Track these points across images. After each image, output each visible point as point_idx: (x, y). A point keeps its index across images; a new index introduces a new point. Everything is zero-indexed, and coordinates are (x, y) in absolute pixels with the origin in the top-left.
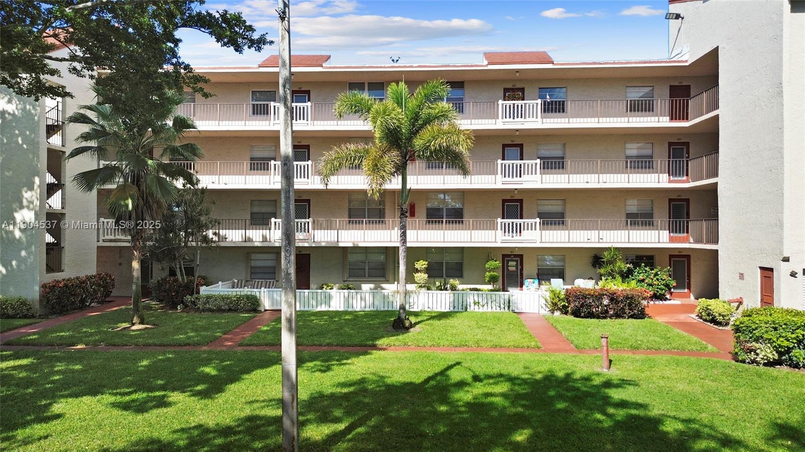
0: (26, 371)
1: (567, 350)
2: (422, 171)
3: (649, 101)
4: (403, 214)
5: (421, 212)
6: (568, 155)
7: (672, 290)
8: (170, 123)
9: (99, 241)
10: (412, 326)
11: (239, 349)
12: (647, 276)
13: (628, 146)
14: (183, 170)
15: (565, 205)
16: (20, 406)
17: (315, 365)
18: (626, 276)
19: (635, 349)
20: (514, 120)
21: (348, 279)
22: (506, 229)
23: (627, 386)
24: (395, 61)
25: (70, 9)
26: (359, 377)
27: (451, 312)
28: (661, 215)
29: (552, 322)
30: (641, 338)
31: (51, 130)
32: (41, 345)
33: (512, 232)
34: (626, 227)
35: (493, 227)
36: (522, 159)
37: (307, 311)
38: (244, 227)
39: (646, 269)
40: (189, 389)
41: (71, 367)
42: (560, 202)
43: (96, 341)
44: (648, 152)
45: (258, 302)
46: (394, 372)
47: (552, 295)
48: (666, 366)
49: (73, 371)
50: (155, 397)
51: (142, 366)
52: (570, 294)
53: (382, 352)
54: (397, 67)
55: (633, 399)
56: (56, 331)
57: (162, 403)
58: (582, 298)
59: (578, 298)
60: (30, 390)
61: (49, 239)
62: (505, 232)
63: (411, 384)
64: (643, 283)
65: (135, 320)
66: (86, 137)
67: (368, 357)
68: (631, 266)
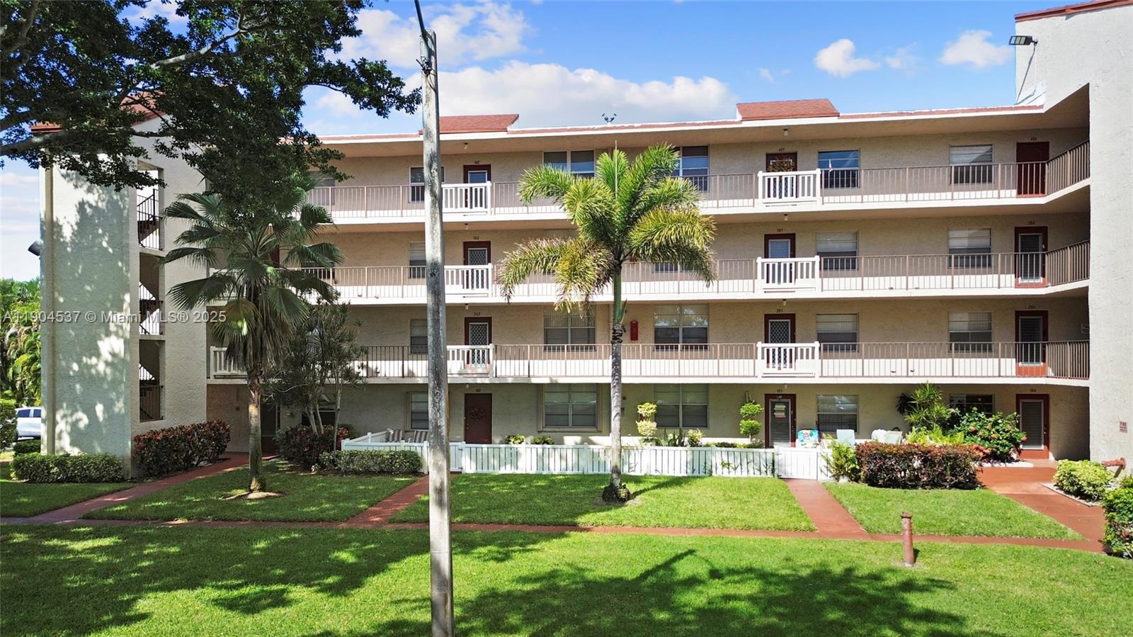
0: (107, 554)
1: (854, 534)
2: (648, 275)
3: (985, 167)
4: (616, 338)
5: (647, 334)
6: (861, 249)
7: (1021, 447)
8: (296, 215)
9: (208, 378)
10: (630, 496)
11: (389, 528)
12: (981, 426)
13: (953, 234)
14: (316, 279)
15: (857, 321)
16: (96, 602)
17: (489, 551)
18: (948, 425)
19: (956, 534)
20: (781, 200)
21: (545, 429)
22: (769, 358)
23: (938, 590)
24: (609, 120)
25: (157, 65)
26: (548, 569)
27: (689, 477)
28: (1004, 335)
29: (834, 493)
30: (966, 518)
31: (145, 228)
32: (130, 520)
33: (780, 361)
34: (948, 354)
35: (753, 356)
36: (793, 256)
37: (486, 474)
38: (401, 356)
39: (980, 415)
40: (317, 582)
41: (165, 549)
42: (850, 318)
43: (201, 513)
44: (984, 242)
45: (419, 461)
46: (599, 563)
47: (836, 454)
48: (1000, 560)
49: (168, 555)
50: (271, 592)
51: (258, 549)
52: (862, 452)
53: (584, 534)
54: (610, 128)
55: (945, 609)
56: (151, 500)
57: (279, 600)
58: (880, 459)
59: (873, 457)
60: (110, 581)
61: (145, 375)
62: (768, 362)
63: (621, 579)
64: (975, 437)
65: (254, 485)
66: (188, 236)
67: (564, 540)
68: (956, 411)
